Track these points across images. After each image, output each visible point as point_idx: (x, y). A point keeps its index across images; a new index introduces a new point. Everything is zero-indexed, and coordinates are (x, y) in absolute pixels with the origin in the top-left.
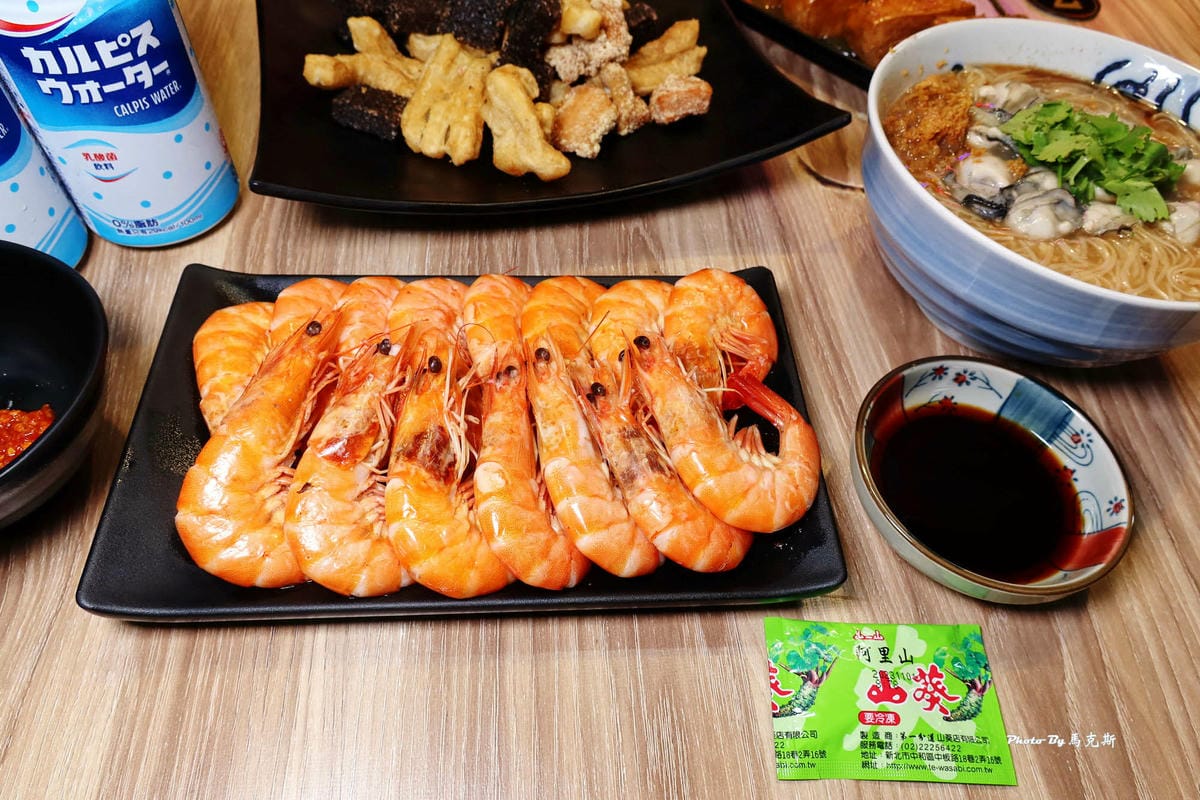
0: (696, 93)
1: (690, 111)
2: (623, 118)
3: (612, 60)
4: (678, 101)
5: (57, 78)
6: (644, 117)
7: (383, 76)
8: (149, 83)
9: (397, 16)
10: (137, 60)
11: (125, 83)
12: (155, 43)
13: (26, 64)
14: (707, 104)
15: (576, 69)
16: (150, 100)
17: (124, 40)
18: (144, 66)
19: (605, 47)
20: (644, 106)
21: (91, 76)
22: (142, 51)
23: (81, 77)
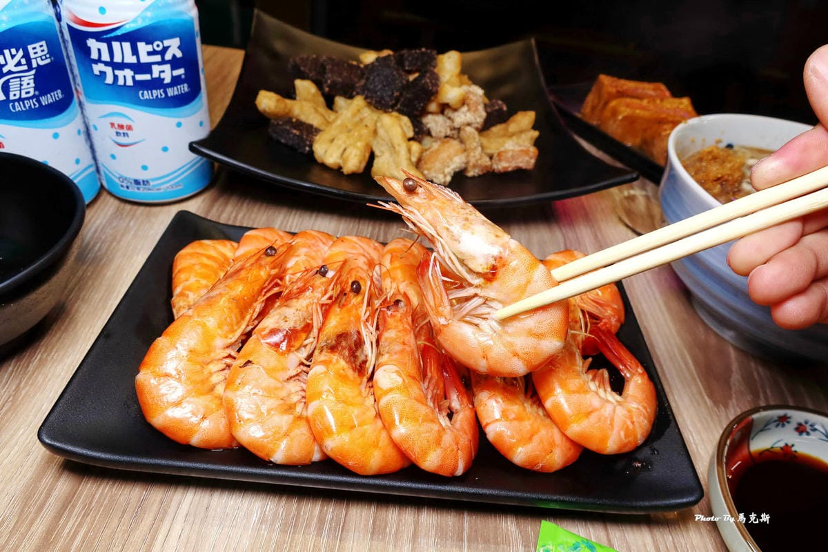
0: (526, 152)
1: (520, 165)
2: (471, 164)
3: (469, 124)
4: (513, 157)
5: (106, 64)
6: (486, 167)
7: (311, 117)
8: (168, 80)
9: (329, 81)
10: (163, 62)
11: (151, 76)
12: (179, 54)
13: (87, 51)
14: (533, 161)
15: (443, 131)
16: (165, 92)
17: (158, 46)
18: (167, 67)
19: (465, 116)
20: (488, 159)
21: (129, 66)
22: (168, 57)
23: (122, 66)
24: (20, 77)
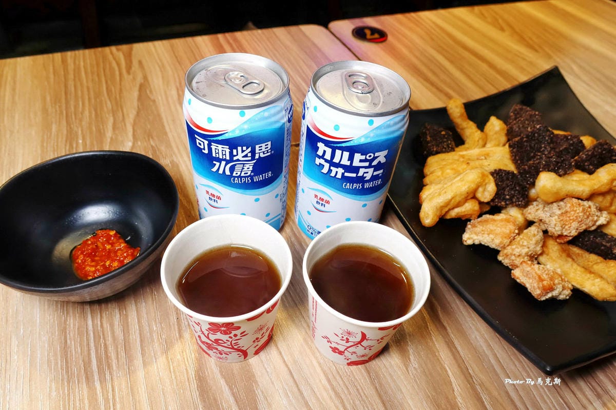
8: (368, 178)
10: (369, 167)
12: (383, 161)
16: (363, 186)
17: (370, 156)
18: (371, 170)
24: (244, 164)
